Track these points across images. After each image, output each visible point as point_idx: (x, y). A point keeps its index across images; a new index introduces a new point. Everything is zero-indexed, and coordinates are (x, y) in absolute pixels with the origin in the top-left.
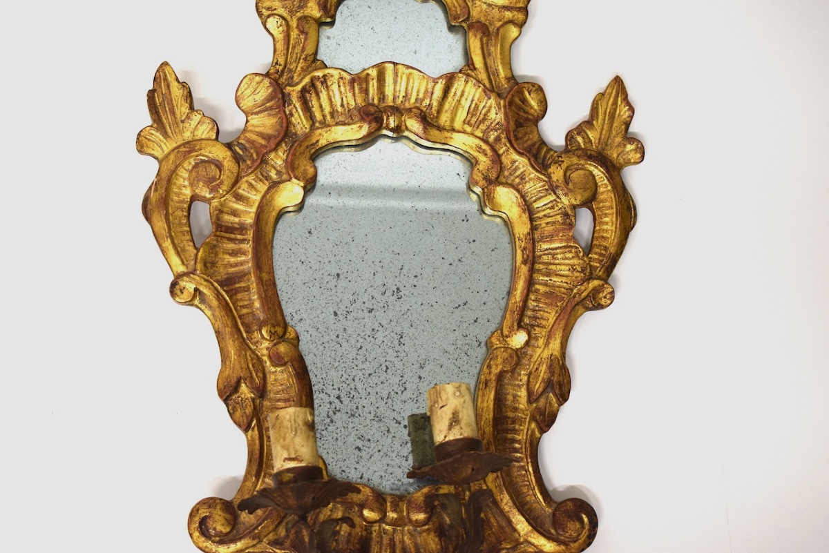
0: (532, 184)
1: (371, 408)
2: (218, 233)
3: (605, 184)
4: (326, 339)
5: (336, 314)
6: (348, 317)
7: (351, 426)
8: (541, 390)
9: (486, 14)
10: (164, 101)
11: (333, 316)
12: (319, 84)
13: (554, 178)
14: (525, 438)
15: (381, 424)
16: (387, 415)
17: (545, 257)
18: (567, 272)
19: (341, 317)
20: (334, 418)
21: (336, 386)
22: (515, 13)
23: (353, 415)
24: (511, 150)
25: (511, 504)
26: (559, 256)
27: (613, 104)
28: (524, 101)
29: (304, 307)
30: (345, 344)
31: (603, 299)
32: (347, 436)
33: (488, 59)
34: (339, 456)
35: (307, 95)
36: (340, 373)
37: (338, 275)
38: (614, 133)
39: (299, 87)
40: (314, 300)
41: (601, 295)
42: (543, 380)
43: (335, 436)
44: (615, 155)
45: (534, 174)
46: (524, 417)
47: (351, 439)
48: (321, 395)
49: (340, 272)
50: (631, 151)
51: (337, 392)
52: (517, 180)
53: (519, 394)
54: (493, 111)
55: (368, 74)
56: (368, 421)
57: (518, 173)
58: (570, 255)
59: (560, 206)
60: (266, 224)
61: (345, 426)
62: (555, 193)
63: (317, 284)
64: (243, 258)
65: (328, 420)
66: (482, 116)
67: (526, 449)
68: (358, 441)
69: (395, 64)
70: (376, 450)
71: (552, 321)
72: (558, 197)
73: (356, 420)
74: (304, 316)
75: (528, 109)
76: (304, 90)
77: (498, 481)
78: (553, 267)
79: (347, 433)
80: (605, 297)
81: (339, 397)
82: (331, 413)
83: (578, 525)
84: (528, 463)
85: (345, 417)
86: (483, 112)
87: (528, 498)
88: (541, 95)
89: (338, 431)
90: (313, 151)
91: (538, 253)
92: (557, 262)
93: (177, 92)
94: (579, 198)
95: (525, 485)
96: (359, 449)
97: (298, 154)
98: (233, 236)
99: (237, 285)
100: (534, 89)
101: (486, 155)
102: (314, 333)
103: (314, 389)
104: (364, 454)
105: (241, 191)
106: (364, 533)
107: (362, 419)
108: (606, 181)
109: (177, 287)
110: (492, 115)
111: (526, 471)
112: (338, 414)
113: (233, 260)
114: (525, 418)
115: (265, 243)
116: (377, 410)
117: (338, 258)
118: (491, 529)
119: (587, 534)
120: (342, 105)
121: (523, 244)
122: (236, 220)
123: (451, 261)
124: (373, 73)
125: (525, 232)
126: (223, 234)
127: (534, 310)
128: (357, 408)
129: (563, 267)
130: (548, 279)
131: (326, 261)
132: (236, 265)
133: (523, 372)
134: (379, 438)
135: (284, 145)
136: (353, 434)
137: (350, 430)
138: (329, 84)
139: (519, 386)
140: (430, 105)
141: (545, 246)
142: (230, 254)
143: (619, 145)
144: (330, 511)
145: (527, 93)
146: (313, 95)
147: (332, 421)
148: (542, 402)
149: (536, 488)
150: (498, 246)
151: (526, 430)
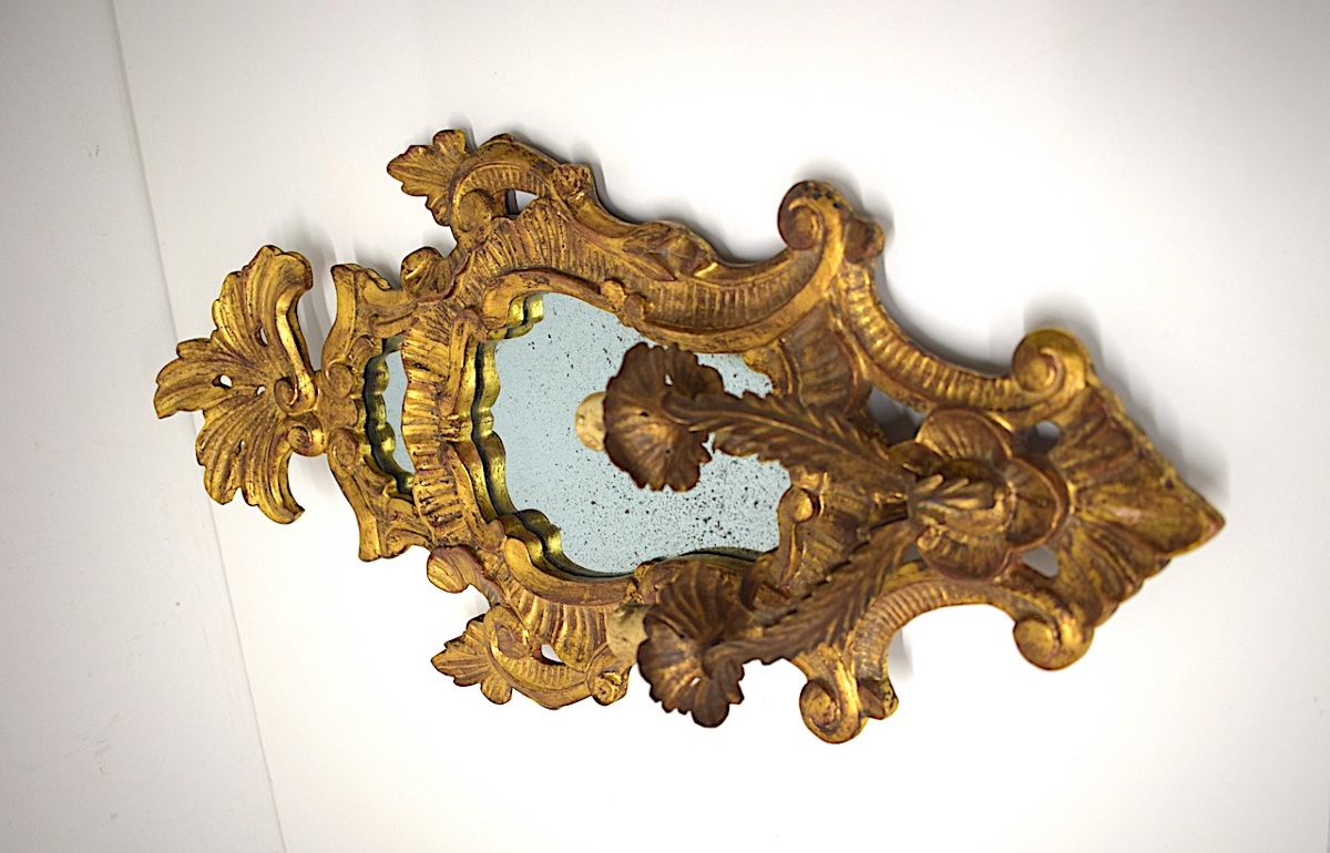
0: (482, 270)
1: (714, 481)
2: (552, 641)
3: (473, 178)
4: (650, 526)
5: (627, 512)
6: (629, 497)
7: (732, 510)
8: (658, 267)
9: (364, 317)
10: (462, 669)
11: (630, 515)
12: (429, 508)
13: (469, 245)
14: (717, 286)
15: (729, 471)
16: (719, 462)
17: (545, 254)
18: (553, 226)
19: (629, 507)
20: (726, 530)
21: (695, 522)
22: (358, 284)
23: (722, 506)
24: (457, 293)
25: (781, 313)
26: (541, 236)
27: (409, 172)
28: (418, 277)
29: (624, 548)
30: (655, 505)
31: (570, 180)
32: (744, 516)
33: (397, 317)
34: (765, 529)
35: (439, 520)
36: (681, 515)
37: (593, 503)
38: (435, 168)
39: (432, 529)
40: (617, 534)
41: (565, 183)
42: (649, 263)
43: (744, 531)
44: (453, 166)
45: (472, 267)
46: (695, 287)
47: (745, 512)
48: (705, 542)
49: (590, 501)
50: (446, 146)
51: (701, 521)
52: (484, 286)
53: (673, 292)
54: (428, 314)
55: (414, 453)
56: (727, 487)
57: (477, 286)
58: (536, 223)
59: (495, 236)
60: (543, 583)
61: (733, 517)
62: (484, 243)
63: (603, 529)
64: (577, 614)
65: (729, 537)
66: (438, 326)
67: (728, 285)
68: (747, 503)
69: (402, 424)
70: (755, 480)
71: (596, 248)
72: (487, 239)
73: (727, 503)
74: (632, 550)
75: (426, 271)
76: (434, 524)
77: (757, 330)
78: (553, 243)
79: (741, 517)
80: (567, 178)
81: (705, 521)
82: (722, 533)
83: (801, 215)
84: (743, 283)
85: (724, 516)
86: (433, 325)
87: (785, 283)
88: (412, 257)
89: (739, 527)
90: (482, 520)
91: (542, 263)
92: (546, 238)
93: (454, 655)
94: (483, 213)
95: (771, 288)
96: (756, 503)
97: (482, 539)
98: (557, 623)
99: (598, 627)
100: (406, 266)
101: (463, 325)
102: (646, 541)
103: (698, 548)
104: (761, 498)
105: (521, 605)
106: (831, 518)
107: (726, 495)
108: (469, 179)
109: (599, 696)
110: (432, 314)
111: (754, 285)
112: (722, 524)
113: (579, 626)
114: (698, 285)
115: (559, 588)
116: (716, 473)
117: (578, 501)
118: (820, 340)
119: (812, 200)
120: (447, 482)
121: (533, 283)
122: (546, 614)
123: (569, 366)
124: (413, 449)
125: (521, 280)
126: (554, 634)
127: (592, 270)
128: (714, 499)
129: (550, 232)
130: (563, 250)
131: (582, 514)
132: (584, 623)
133: (651, 287)
134: (743, 476)
135: (480, 552)
136: (742, 509)
137: (737, 512)
138: (428, 495)
139: (666, 291)
140: (435, 384)
141: (533, 254)
142: (575, 628)
143: (443, 161)
144: (813, 556)
145: (411, 275)
146: (440, 513)
147: (730, 533)
148: (674, 263)
149: (771, 271)
150: (551, 307)
151: (711, 285)
